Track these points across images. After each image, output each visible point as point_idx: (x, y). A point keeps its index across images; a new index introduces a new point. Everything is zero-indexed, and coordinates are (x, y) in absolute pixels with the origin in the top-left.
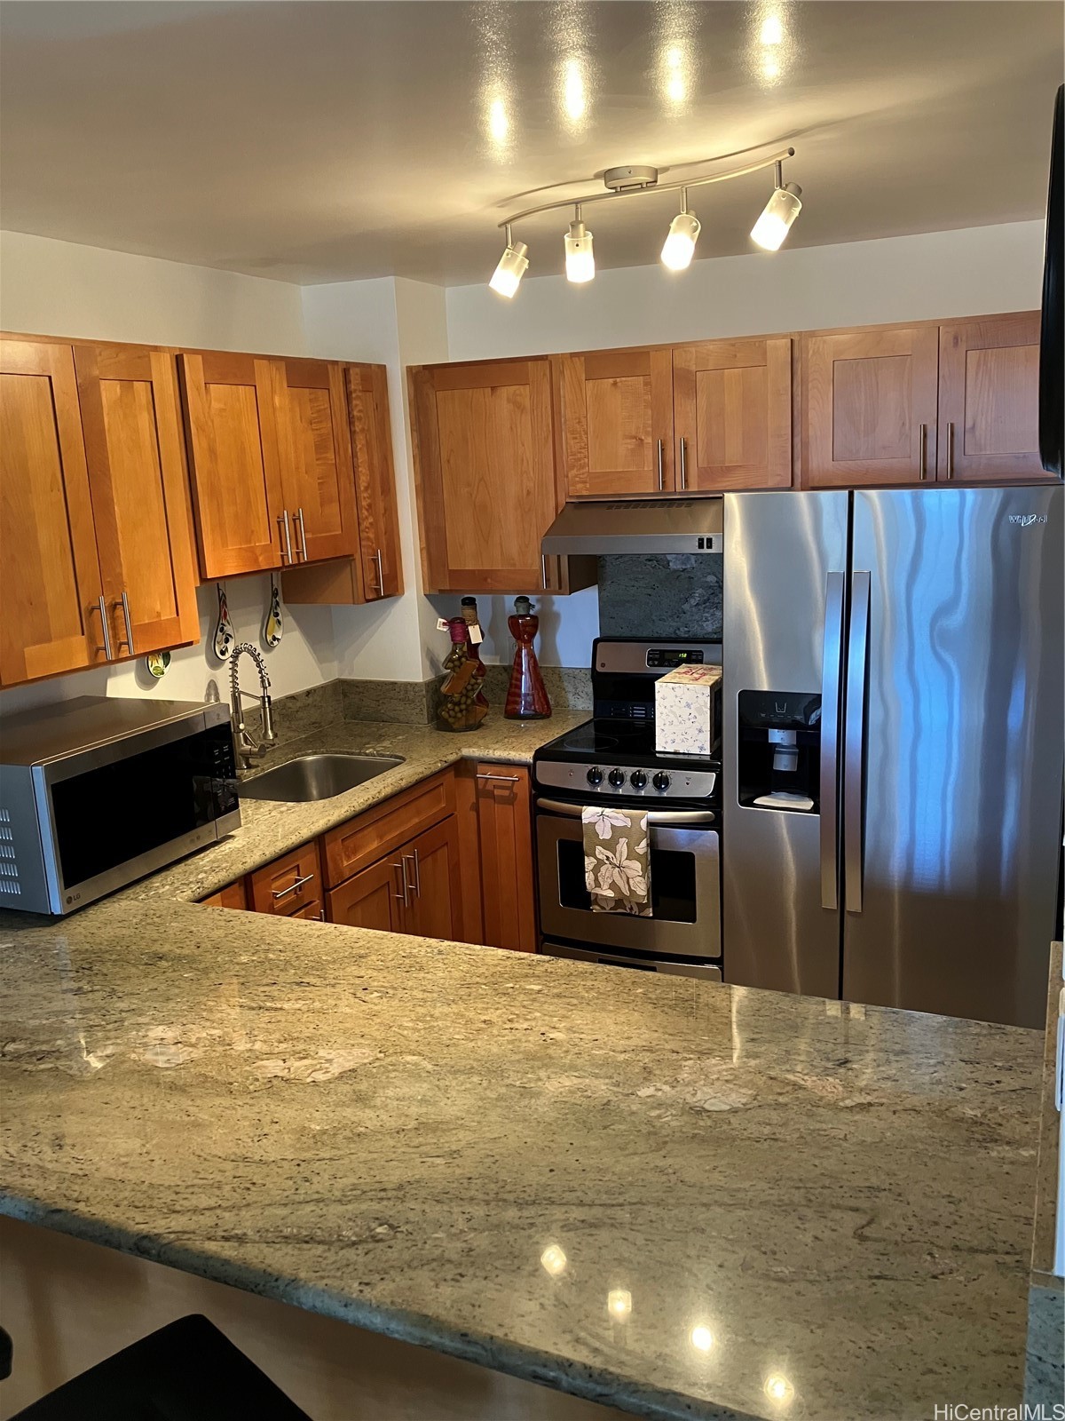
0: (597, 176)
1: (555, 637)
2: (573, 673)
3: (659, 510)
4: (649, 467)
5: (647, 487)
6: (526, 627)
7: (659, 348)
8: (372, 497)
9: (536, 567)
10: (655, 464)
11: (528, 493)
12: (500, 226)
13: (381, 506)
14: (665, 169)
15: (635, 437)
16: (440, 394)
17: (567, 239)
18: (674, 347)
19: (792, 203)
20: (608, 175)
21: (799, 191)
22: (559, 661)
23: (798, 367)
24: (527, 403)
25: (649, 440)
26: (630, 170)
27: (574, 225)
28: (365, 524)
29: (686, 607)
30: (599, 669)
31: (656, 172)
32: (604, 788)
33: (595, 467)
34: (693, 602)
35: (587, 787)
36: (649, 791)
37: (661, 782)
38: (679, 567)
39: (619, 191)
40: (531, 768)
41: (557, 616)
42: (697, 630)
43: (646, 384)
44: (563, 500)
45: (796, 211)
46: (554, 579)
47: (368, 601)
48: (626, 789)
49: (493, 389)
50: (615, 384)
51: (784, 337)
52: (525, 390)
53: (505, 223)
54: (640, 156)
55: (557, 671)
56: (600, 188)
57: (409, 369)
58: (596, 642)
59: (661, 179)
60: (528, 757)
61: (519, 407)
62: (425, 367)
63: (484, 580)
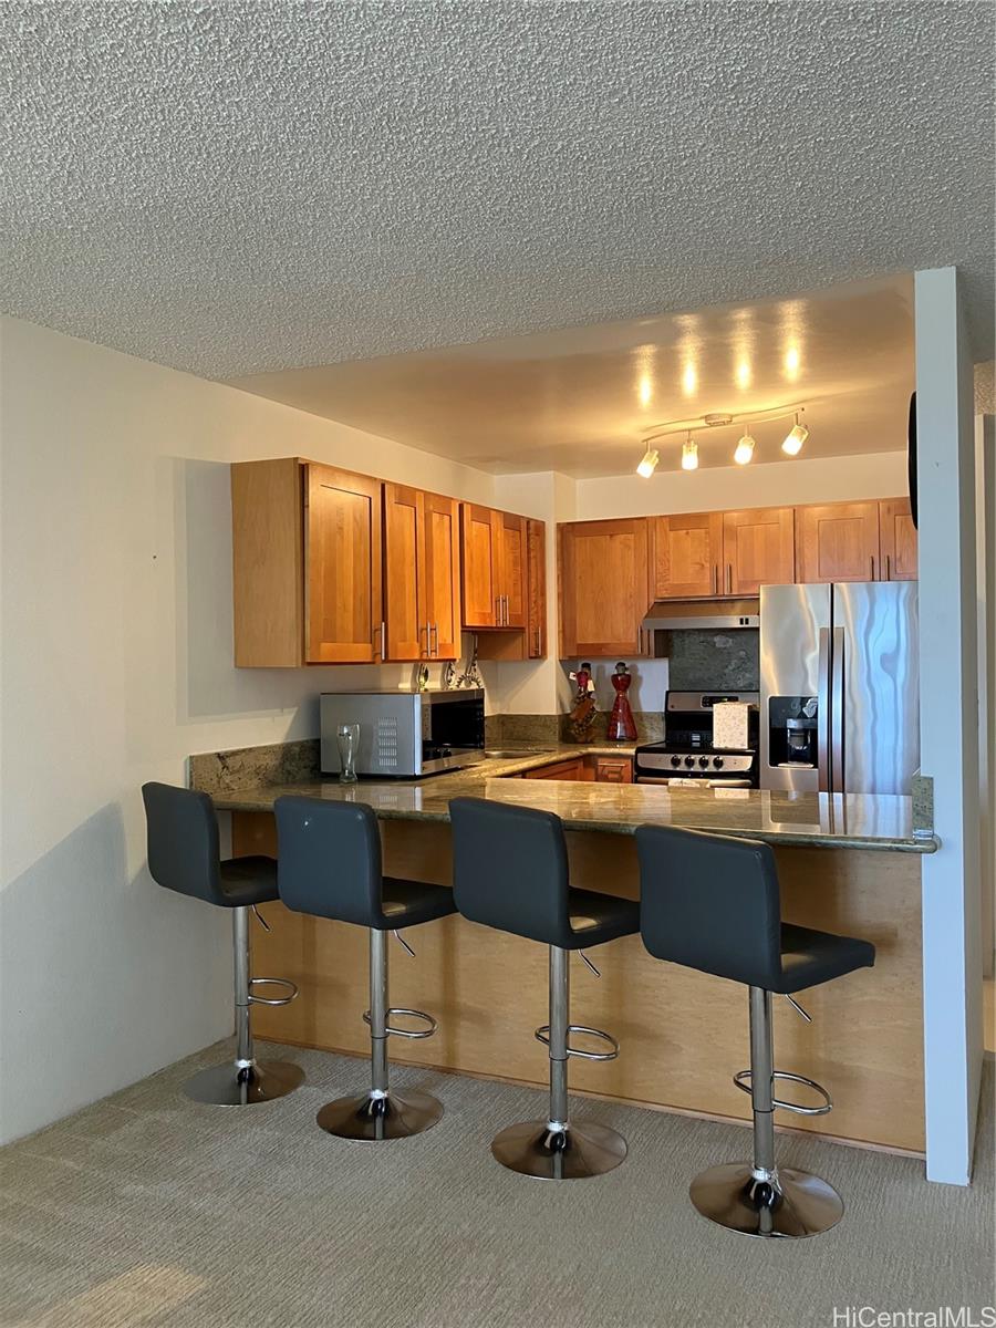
0: (701, 418)
1: (638, 690)
2: (650, 716)
3: (713, 605)
4: (707, 580)
5: (706, 592)
6: (624, 682)
7: (713, 513)
8: (536, 596)
9: (634, 641)
10: (712, 579)
11: (631, 596)
12: (644, 441)
13: (540, 602)
14: (737, 415)
15: (698, 563)
16: (577, 539)
17: (684, 447)
18: (724, 512)
19: (803, 433)
20: (707, 418)
21: (806, 427)
22: (640, 708)
23: (797, 524)
24: (632, 544)
25: (708, 565)
26: (720, 415)
27: (689, 441)
28: (532, 612)
29: (726, 671)
30: (670, 709)
31: (732, 416)
32: (682, 767)
33: (674, 579)
34: (731, 668)
35: (671, 768)
36: (711, 768)
37: (718, 764)
38: (722, 646)
39: (711, 425)
40: (634, 759)
41: (641, 678)
42: (732, 685)
43: (706, 533)
44: (652, 601)
45: (805, 437)
46: (646, 649)
47: (531, 658)
48: (697, 768)
49: (611, 536)
50: (687, 533)
51: (789, 507)
52: (631, 537)
53: (646, 440)
54: (724, 409)
55: (641, 716)
56: (702, 423)
57: (558, 524)
58: (667, 693)
59: (734, 420)
60: (632, 751)
61: (628, 547)
62: (568, 523)
63: (598, 651)
